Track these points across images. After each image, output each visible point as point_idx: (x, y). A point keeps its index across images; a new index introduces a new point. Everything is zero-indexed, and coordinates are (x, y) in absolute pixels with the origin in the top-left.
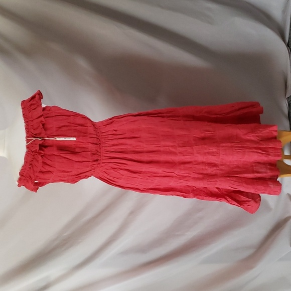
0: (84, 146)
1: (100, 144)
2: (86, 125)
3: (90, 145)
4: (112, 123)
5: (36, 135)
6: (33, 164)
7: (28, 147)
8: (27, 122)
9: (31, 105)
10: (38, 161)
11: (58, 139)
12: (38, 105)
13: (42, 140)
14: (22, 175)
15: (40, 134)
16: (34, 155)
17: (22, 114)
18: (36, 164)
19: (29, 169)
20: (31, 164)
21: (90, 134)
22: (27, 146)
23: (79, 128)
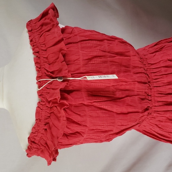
0: (128, 87)
1: (149, 82)
2: (127, 54)
3: (137, 85)
4: (161, 49)
5: (52, 73)
6: (51, 124)
7: (40, 94)
8: (38, 52)
9: (42, 25)
10: (58, 118)
11: (89, 78)
12: (53, 25)
13: (64, 81)
14: (33, 142)
15: (60, 71)
16: (51, 108)
17: (28, 40)
18: (56, 122)
19: (43, 131)
20: (48, 123)
21: (135, 67)
22: (39, 92)
23: (118, 58)
